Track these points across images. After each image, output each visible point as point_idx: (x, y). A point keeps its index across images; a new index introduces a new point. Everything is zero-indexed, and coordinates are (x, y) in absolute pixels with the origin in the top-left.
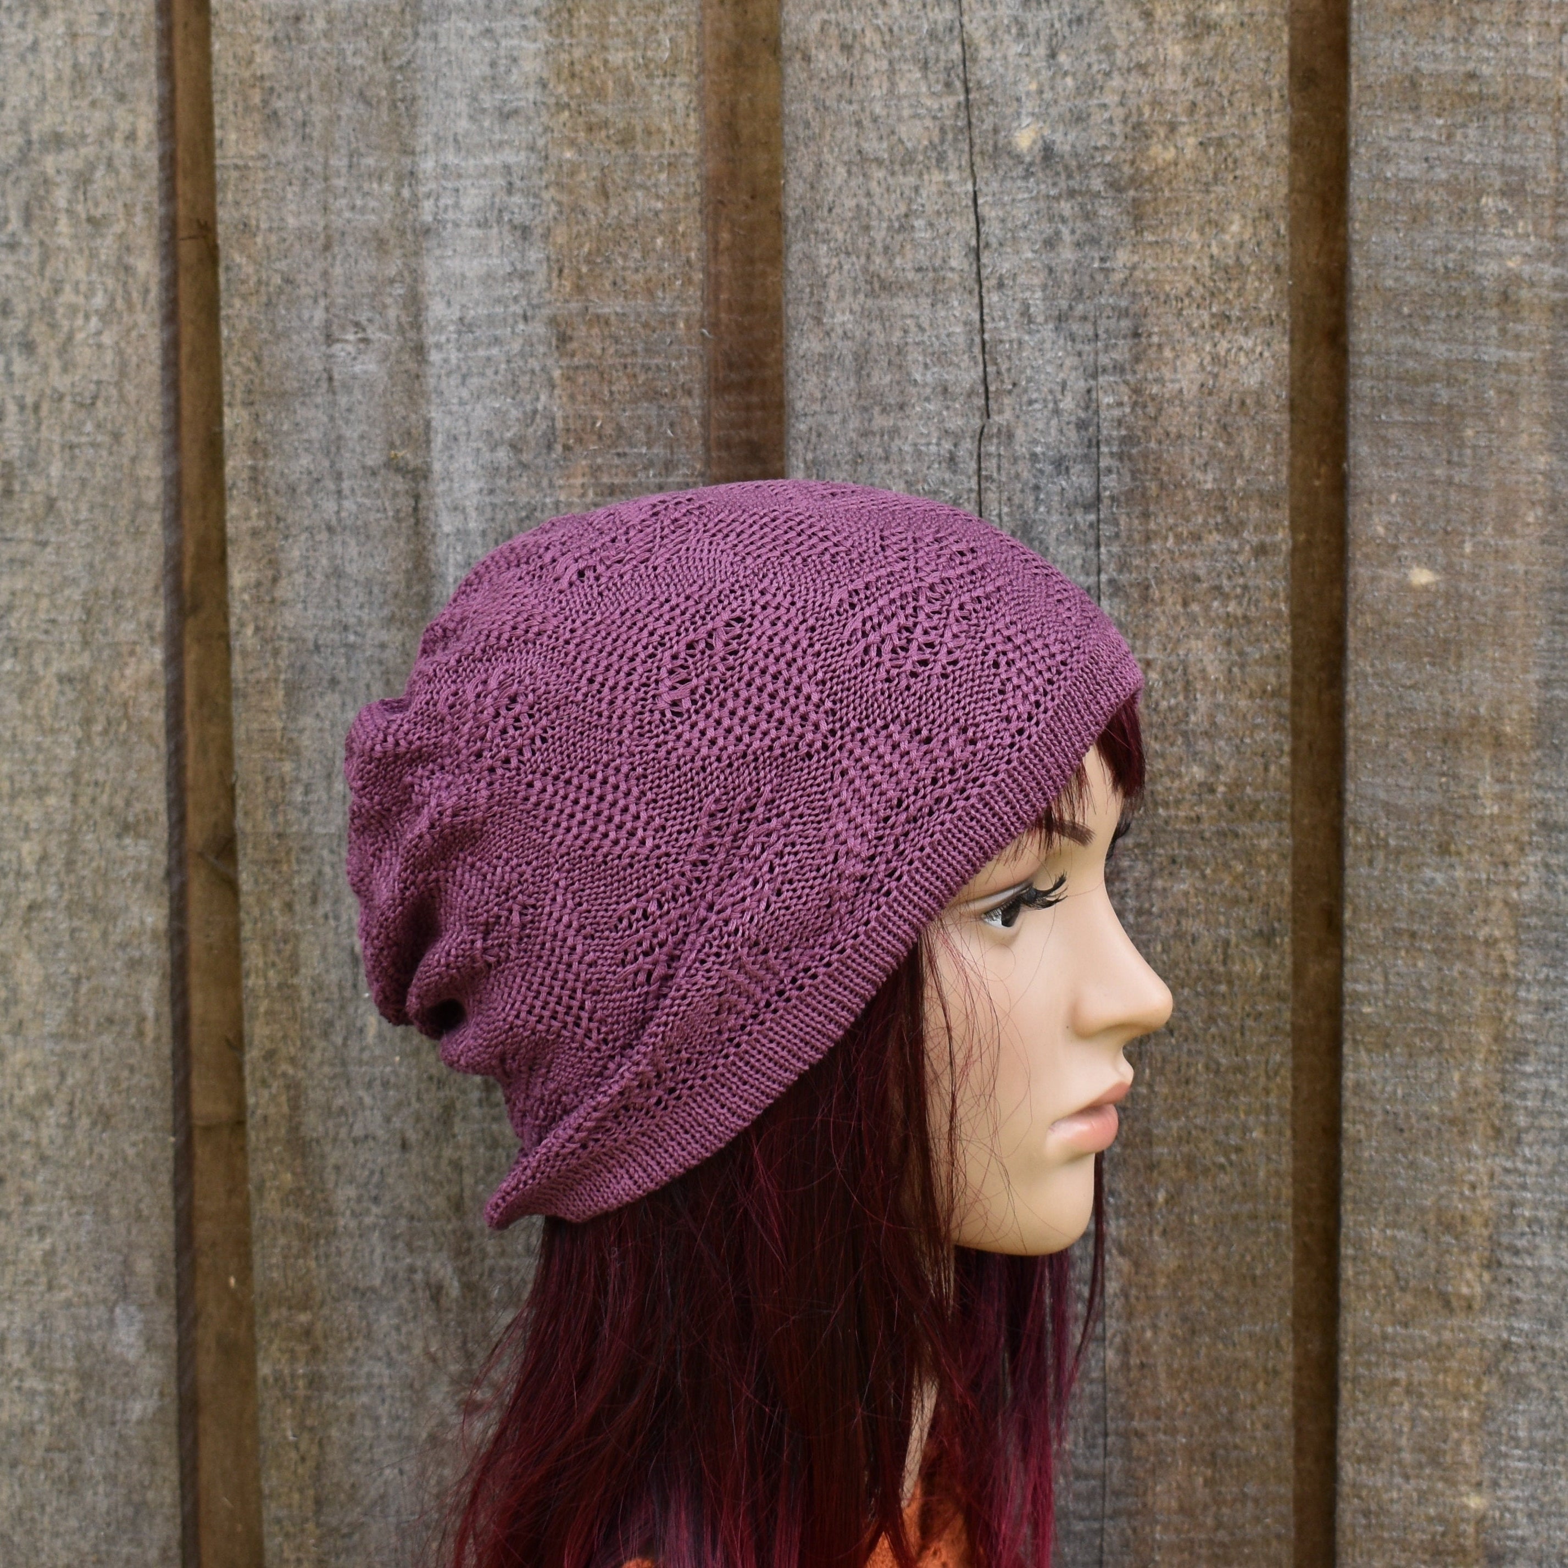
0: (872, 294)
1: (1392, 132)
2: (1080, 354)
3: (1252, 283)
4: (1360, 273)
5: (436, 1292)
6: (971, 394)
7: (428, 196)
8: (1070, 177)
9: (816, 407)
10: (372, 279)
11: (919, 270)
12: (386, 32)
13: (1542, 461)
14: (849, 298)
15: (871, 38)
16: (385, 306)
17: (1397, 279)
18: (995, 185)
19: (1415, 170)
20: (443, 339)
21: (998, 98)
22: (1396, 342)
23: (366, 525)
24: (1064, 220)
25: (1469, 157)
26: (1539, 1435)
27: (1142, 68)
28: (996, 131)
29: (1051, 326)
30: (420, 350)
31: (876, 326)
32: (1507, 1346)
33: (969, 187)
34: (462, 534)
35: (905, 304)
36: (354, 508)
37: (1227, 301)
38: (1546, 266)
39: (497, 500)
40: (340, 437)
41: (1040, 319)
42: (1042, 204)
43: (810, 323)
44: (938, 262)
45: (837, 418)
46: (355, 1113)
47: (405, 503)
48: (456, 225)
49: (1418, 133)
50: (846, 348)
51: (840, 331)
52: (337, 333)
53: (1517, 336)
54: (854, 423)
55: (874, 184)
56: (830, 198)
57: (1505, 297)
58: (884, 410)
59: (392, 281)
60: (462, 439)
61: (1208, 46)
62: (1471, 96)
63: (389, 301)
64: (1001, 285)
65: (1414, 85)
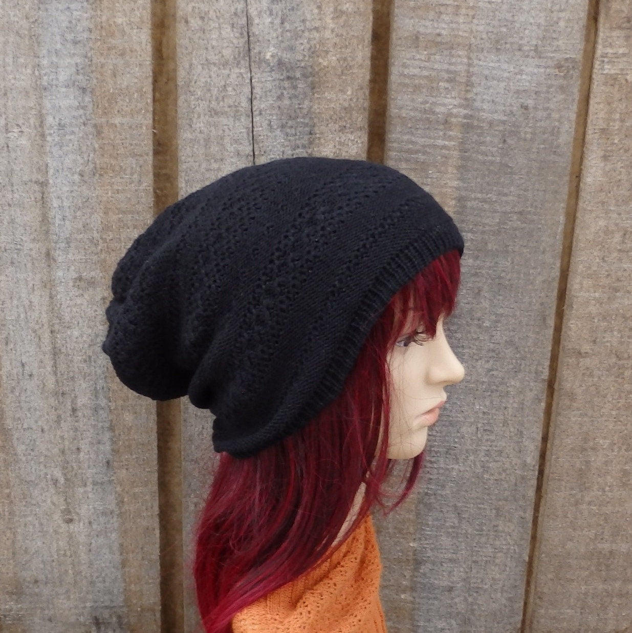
0: (211, 116)
1: (408, 56)
2: (289, 140)
3: (355, 114)
4: (393, 111)
5: (55, 482)
6: (248, 156)
7: (45, 75)
8: (288, 71)
9: (189, 159)
10: (24, 107)
11: (229, 107)
12: (27, 7)
13: (455, 183)
14: (202, 117)
15: (212, 14)
16: (29, 118)
17: (407, 114)
18: (259, 74)
19: (416, 71)
20: (52, 132)
21: (261, 39)
22: (406, 137)
23: (23, 203)
24: (285, 89)
25: (436, 66)
26: (436, 523)
27: (316, 29)
28: (260, 53)
29: (279, 130)
30: (43, 136)
31: (213, 129)
32: (427, 494)
33: (249, 75)
34: (61, 207)
35: (223, 120)
36: (18, 197)
37: (346, 121)
38: (461, 110)
39: (74, 195)
40: (12, 169)
41: (275, 127)
42: (277, 83)
43: (188, 127)
44: (236, 104)
45: (197, 164)
46: (24, 419)
47: (39, 196)
48: (57, 86)
49: (418, 56)
50: (201, 136)
51: (198, 130)
52: (10, 130)
53: (450, 136)
54: (204, 166)
55: (212, 73)
56: (195, 78)
57: (446, 122)
58: (215, 161)
59: (31, 108)
60: (61, 171)
61: (342, 21)
62: (438, 43)
63: (30, 116)
64: (261, 114)
65: (417, 38)
